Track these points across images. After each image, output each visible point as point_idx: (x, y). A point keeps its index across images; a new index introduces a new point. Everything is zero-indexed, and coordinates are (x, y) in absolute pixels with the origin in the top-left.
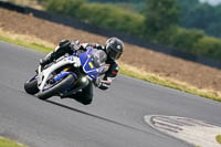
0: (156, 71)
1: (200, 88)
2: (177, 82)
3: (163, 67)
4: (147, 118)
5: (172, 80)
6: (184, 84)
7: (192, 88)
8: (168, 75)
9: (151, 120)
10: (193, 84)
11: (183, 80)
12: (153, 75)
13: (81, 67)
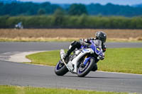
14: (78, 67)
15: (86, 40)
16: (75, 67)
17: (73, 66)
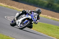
0: (8, 5)
1: (20, 9)
2: (13, 7)
3: (10, 3)
4: (5, 17)
5: (12, 7)
6: (15, 8)
7: (18, 9)
8: (11, 6)
9: (7, 17)
10: (18, 8)
11: (15, 7)
12: (7, 5)
13: (32, 19)
14: (21, 23)
15: (30, 11)
16: (20, 23)
17: (19, 22)
